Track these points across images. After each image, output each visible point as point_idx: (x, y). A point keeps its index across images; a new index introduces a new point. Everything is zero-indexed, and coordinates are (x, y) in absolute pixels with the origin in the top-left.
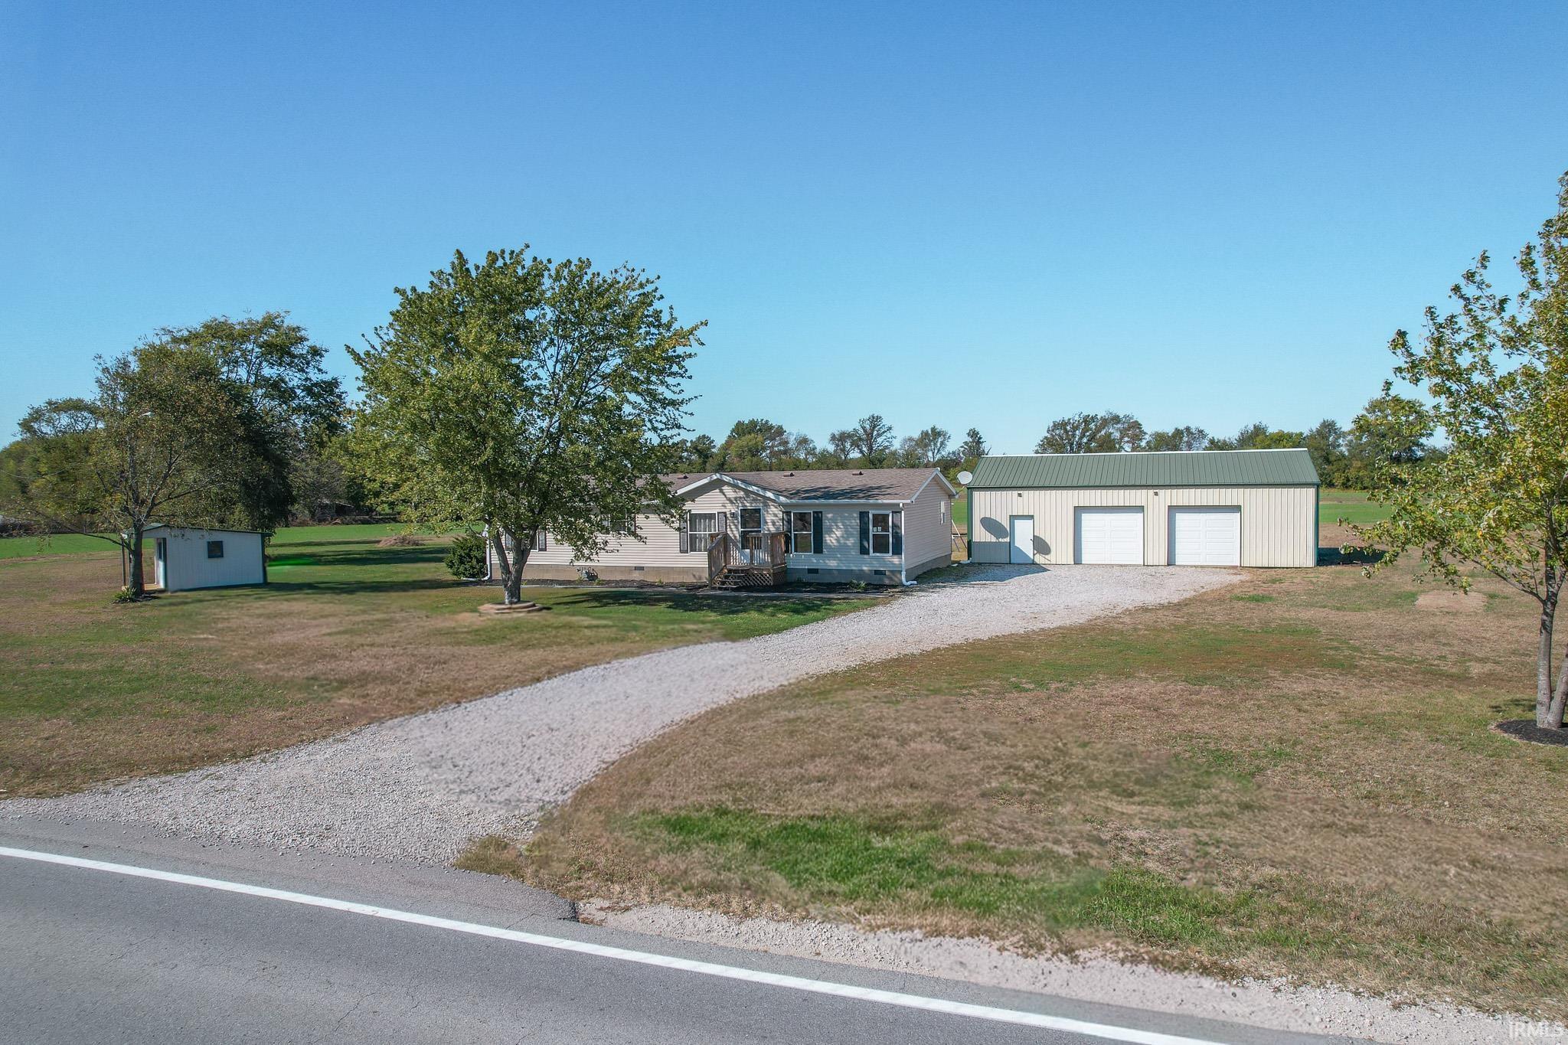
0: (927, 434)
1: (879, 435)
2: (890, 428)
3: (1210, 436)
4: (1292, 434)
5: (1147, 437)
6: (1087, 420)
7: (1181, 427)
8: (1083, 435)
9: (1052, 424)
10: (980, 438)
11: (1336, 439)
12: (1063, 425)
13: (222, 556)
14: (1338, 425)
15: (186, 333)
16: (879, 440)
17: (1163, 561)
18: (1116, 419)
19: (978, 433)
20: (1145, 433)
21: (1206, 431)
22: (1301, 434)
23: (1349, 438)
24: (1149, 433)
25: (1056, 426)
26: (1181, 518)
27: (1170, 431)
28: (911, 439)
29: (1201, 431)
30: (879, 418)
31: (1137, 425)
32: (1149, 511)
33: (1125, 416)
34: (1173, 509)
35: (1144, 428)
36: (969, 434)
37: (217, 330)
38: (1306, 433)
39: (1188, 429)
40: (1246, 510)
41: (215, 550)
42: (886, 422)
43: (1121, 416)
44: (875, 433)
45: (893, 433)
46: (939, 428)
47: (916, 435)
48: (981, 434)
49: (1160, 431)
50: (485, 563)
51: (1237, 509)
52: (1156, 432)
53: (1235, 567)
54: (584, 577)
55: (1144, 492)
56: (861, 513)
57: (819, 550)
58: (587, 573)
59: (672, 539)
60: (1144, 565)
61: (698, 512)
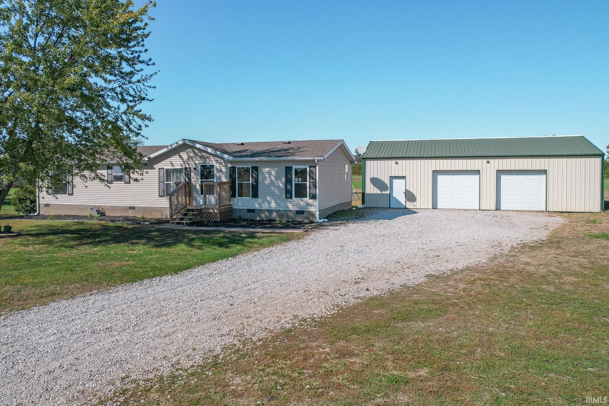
17: (493, 207)
26: (505, 179)
32: (483, 173)
34: (500, 173)
40: (550, 173)
51: (544, 172)
53: (542, 212)
54: (95, 214)
55: (480, 161)
56: (286, 168)
57: (255, 195)
58: (98, 212)
59: (154, 187)
60: (480, 210)
61: (170, 167)
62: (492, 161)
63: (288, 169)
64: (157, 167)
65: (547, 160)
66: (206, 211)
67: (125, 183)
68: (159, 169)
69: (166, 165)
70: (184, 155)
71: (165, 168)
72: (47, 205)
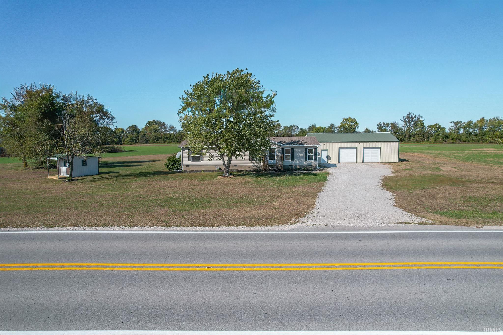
3: (300, 128)
4: (323, 127)
5: (282, 128)
7: (292, 125)
11: (334, 129)
13: (86, 165)
14: (335, 125)
20: (282, 127)
21: (299, 126)
22: (325, 127)
23: (338, 128)
24: (283, 127)
27: (289, 126)
29: (297, 126)
34: (364, 148)
35: (281, 125)
38: (327, 127)
39: (294, 125)
40: (382, 148)
41: (84, 163)
49: (286, 126)
50: (181, 165)
51: (380, 148)
52: (285, 126)
53: (379, 163)
55: (357, 143)
56: (305, 149)
57: (292, 159)
60: (356, 163)
62: (361, 143)
65: (381, 143)
72: (188, 166)
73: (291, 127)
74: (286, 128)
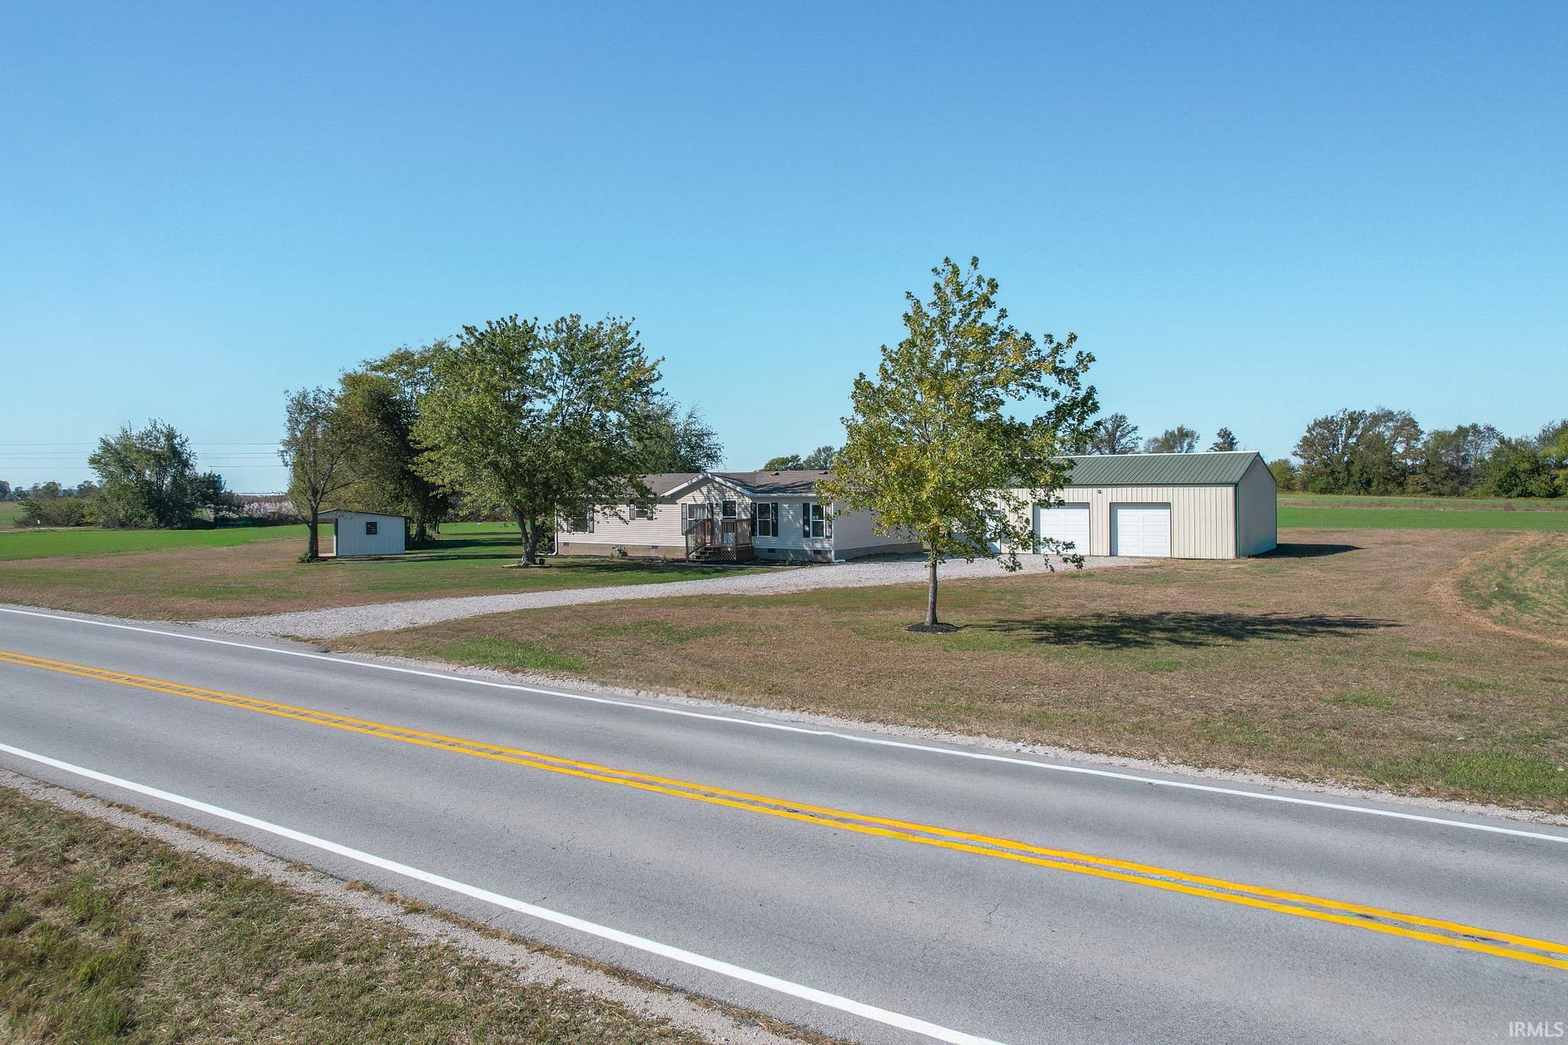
0: (1172, 434)
1: (1123, 436)
2: (1135, 429)
3: (1499, 435)
5: (1424, 436)
6: (1354, 418)
7: (1467, 425)
8: (1349, 435)
9: (1313, 423)
10: (1233, 439)
12: (1326, 423)
13: (376, 533)
15: (379, 363)
16: (1123, 441)
17: (1106, 552)
18: (1389, 416)
19: (1230, 433)
20: (1422, 432)
21: (1495, 429)
24: (1427, 431)
25: (1317, 424)
26: (1122, 513)
27: (1453, 429)
28: (1156, 440)
29: (1489, 429)
30: (1123, 418)
31: (1412, 423)
32: (1094, 507)
33: (1400, 413)
34: (1114, 507)
35: (1421, 427)
36: (1219, 435)
37: (403, 358)
39: (1474, 427)
40: (1175, 507)
41: (371, 528)
42: (1131, 421)
43: (1395, 413)
44: (1118, 433)
45: (1139, 433)
46: (1188, 427)
47: (1160, 435)
48: (1234, 434)
49: (1441, 428)
50: (554, 541)
51: (1166, 505)
52: (1436, 431)
54: (617, 553)
55: (1089, 490)
56: (804, 504)
57: (775, 534)
58: (620, 551)
59: (677, 526)
60: (1090, 555)
61: (694, 503)
62: (1104, 490)
63: (806, 507)
64: (680, 501)
65: (1171, 489)
66: (724, 549)
67: (648, 519)
68: (682, 504)
69: (688, 499)
70: (704, 489)
71: (688, 503)
72: (566, 544)
73: (1462, 432)
74: (1440, 437)
